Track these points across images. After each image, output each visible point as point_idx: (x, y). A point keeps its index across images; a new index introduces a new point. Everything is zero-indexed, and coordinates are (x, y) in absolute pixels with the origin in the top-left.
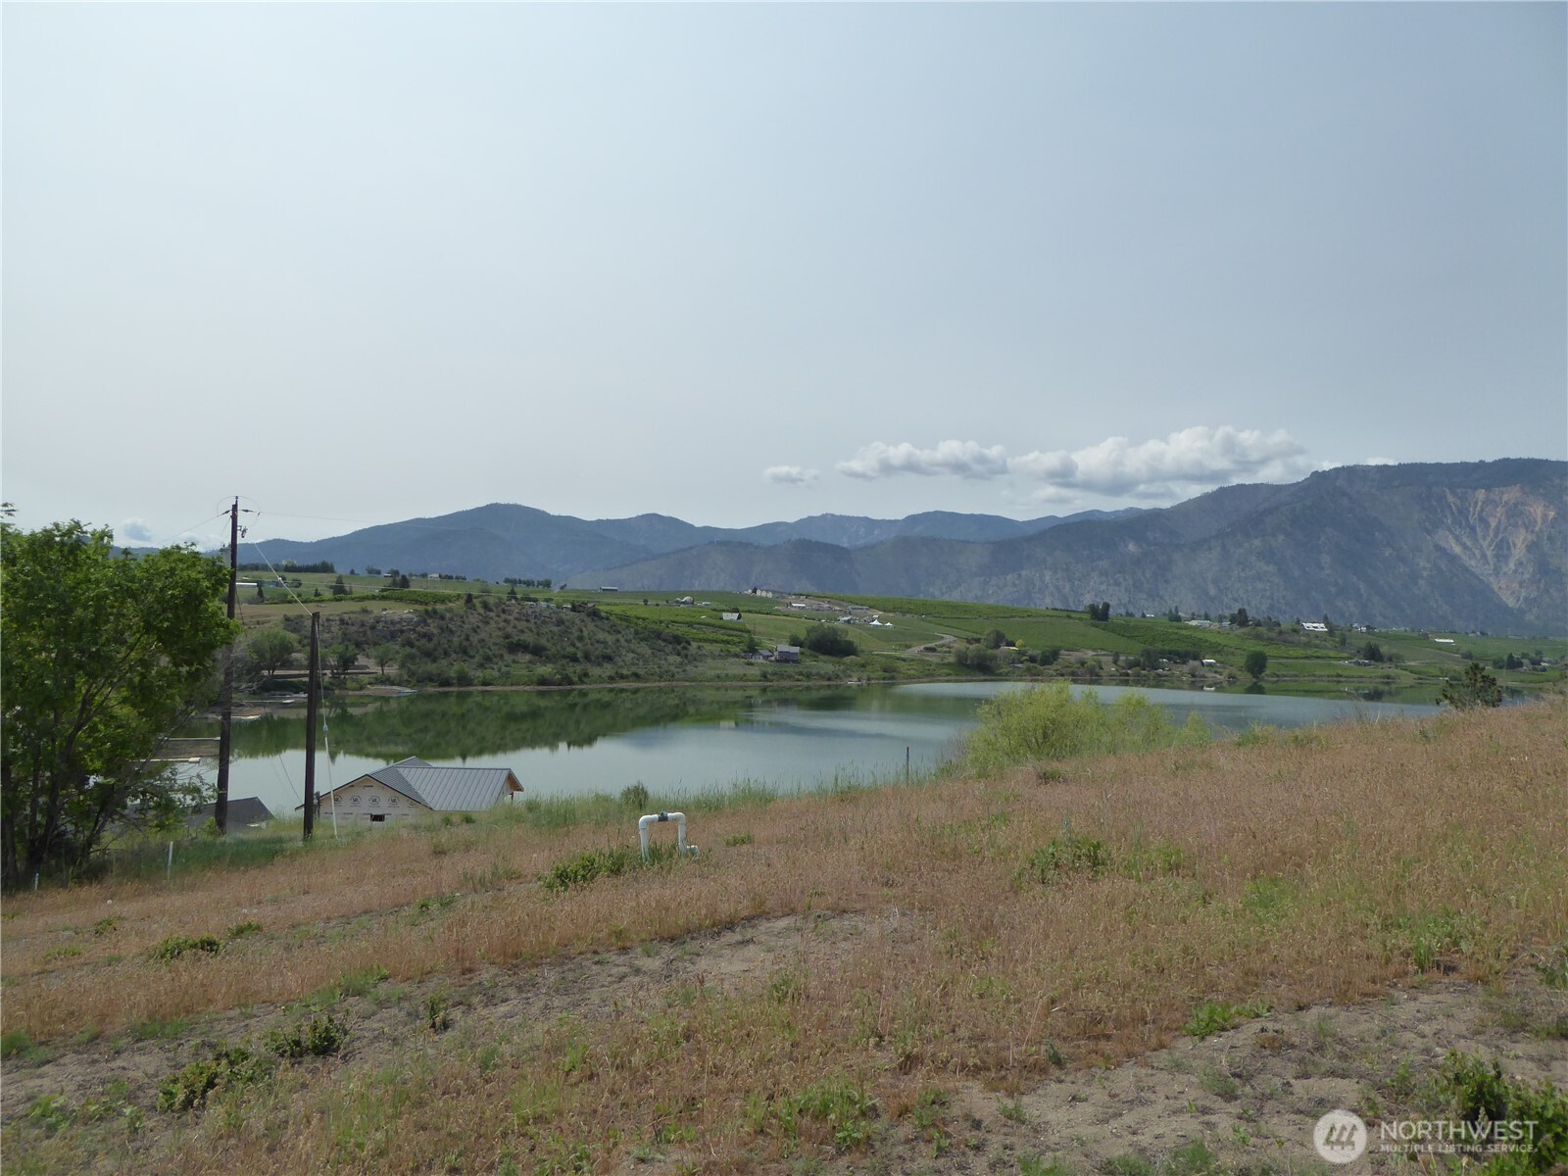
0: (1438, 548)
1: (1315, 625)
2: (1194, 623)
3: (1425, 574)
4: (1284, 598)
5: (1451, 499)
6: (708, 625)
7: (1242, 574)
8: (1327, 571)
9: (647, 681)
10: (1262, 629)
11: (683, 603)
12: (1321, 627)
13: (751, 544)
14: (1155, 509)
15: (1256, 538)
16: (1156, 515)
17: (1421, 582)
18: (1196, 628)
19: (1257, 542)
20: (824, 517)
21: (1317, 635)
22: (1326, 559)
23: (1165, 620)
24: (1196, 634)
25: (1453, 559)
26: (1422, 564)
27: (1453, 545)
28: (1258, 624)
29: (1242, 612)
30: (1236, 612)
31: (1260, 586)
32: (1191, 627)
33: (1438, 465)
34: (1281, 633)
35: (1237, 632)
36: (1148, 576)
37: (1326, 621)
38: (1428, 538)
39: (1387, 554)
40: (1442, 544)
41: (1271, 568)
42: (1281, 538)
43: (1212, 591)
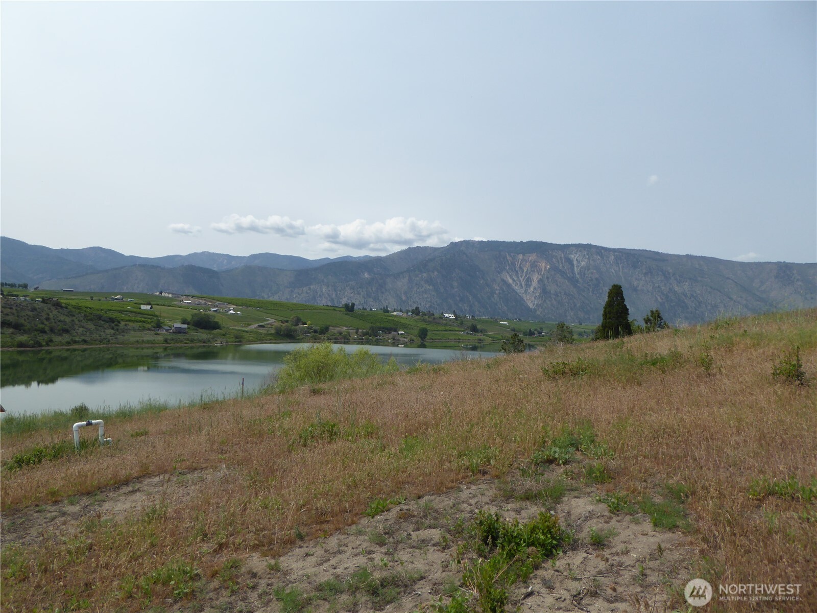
0: (503, 280)
1: (450, 315)
2: (395, 313)
3: (497, 292)
4: (436, 302)
5: (508, 258)
6: (132, 312)
7: (418, 290)
8: (456, 290)
9: (92, 344)
10: (426, 317)
11: (116, 299)
12: (452, 316)
13: (160, 267)
14: (378, 257)
15: (425, 273)
16: (379, 259)
17: (495, 296)
18: (396, 316)
19: (425, 275)
20: (203, 253)
21: (450, 320)
22: (455, 284)
23: (381, 312)
24: (396, 319)
25: (509, 286)
26: (496, 287)
27: (509, 279)
28: (424, 314)
29: (417, 308)
30: (415, 309)
31: (426, 296)
32: (394, 315)
33: (504, 242)
34: (434, 318)
35: (414, 318)
36: (374, 289)
37: (454, 313)
38: (499, 275)
39: (481, 282)
40: (505, 279)
41: (431, 287)
42: (436, 273)
43: (404, 298)
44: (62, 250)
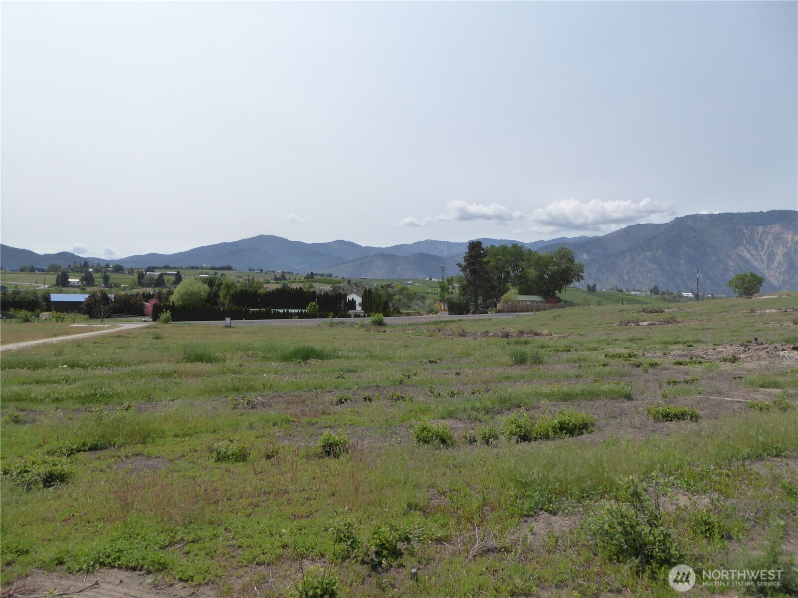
0: (739, 255)
1: (688, 294)
2: (633, 293)
3: (732, 269)
4: (661, 281)
5: (745, 231)
7: (641, 270)
8: (683, 268)
10: (666, 296)
11: (409, 284)
12: (690, 295)
13: (395, 255)
14: (595, 237)
15: (648, 251)
16: (596, 240)
17: (730, 273)
18: (635, 295)
19: (648, 253)
20: (426, 241)
21: (690, 299)
22: (682, 262)
23: (615, 292)
24: (636, 298)
25: (746, 261)
26: (730, 264)
27: (746, 254)
28: (663, 293)
29: (655, 287)
30: (653, 288)
31: (650, 275)
32: (632, 295)
33: (739, 214)
34: (674, 297)
35: (653, 297)
36: (594, 270)
37: (692, 291)
38: (734, 251)
39: (713, 259)
40: (741, 254)
41: (655, 266)
42: (660, 251)
44: (314, 244)
